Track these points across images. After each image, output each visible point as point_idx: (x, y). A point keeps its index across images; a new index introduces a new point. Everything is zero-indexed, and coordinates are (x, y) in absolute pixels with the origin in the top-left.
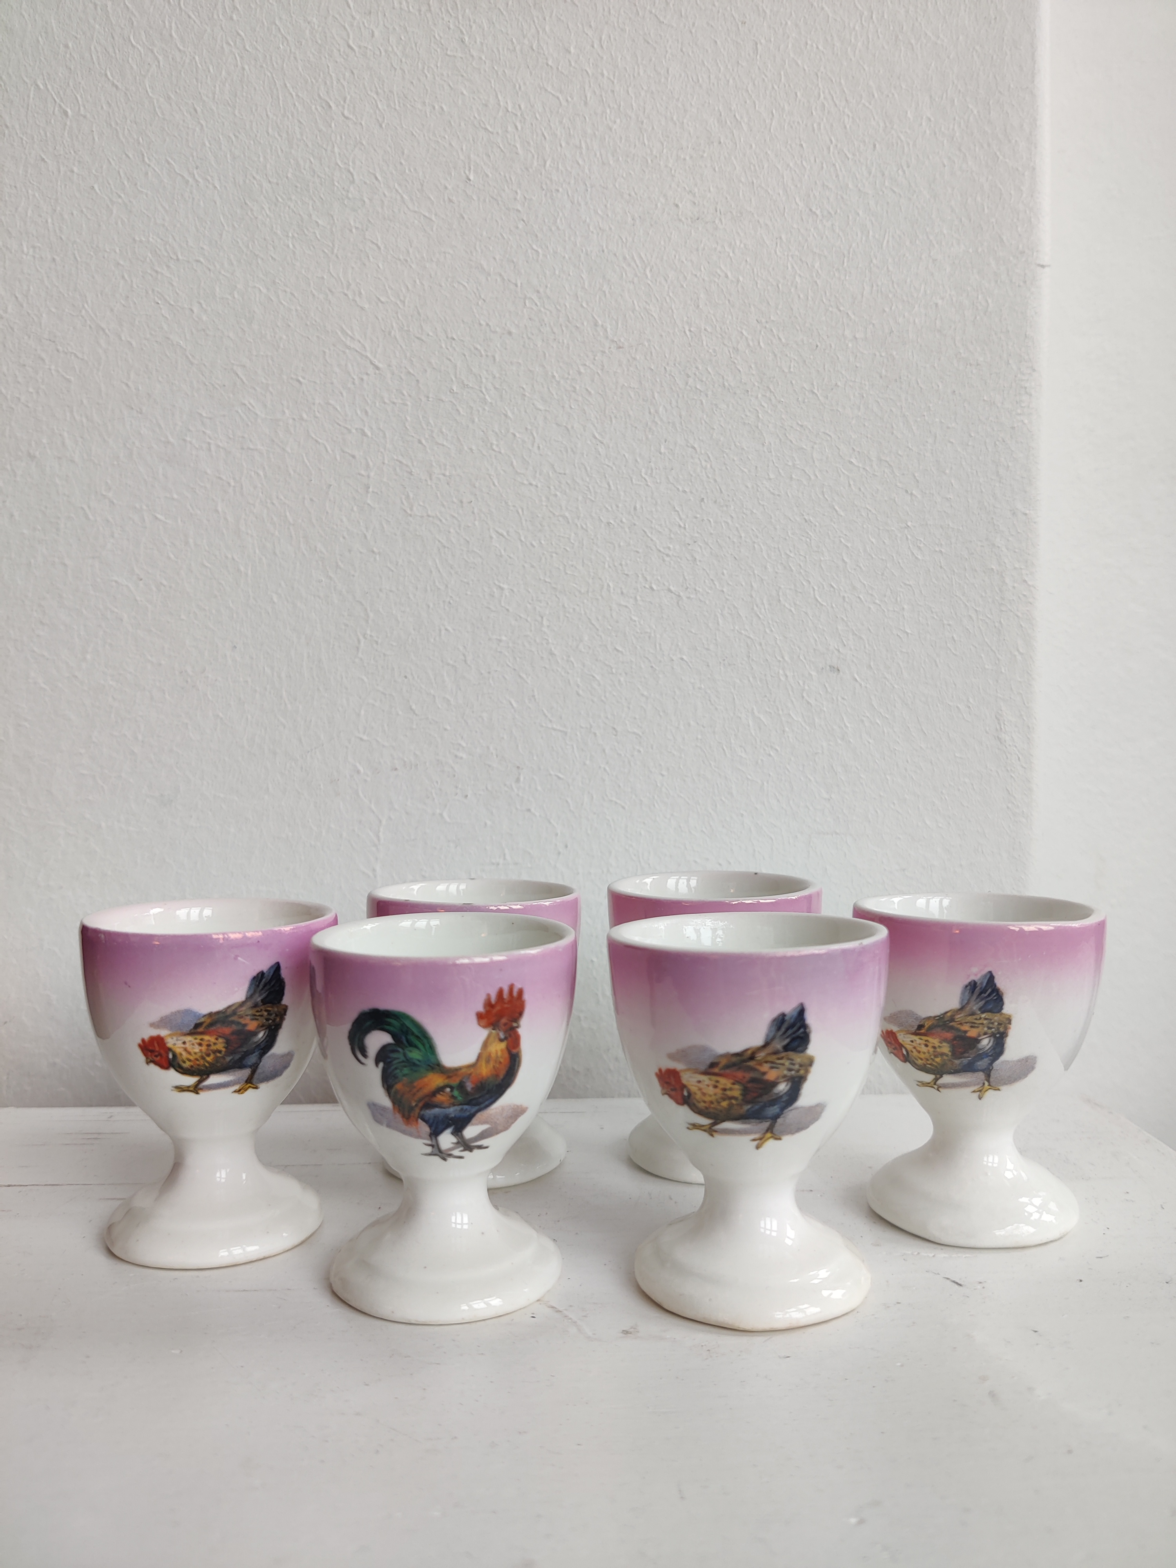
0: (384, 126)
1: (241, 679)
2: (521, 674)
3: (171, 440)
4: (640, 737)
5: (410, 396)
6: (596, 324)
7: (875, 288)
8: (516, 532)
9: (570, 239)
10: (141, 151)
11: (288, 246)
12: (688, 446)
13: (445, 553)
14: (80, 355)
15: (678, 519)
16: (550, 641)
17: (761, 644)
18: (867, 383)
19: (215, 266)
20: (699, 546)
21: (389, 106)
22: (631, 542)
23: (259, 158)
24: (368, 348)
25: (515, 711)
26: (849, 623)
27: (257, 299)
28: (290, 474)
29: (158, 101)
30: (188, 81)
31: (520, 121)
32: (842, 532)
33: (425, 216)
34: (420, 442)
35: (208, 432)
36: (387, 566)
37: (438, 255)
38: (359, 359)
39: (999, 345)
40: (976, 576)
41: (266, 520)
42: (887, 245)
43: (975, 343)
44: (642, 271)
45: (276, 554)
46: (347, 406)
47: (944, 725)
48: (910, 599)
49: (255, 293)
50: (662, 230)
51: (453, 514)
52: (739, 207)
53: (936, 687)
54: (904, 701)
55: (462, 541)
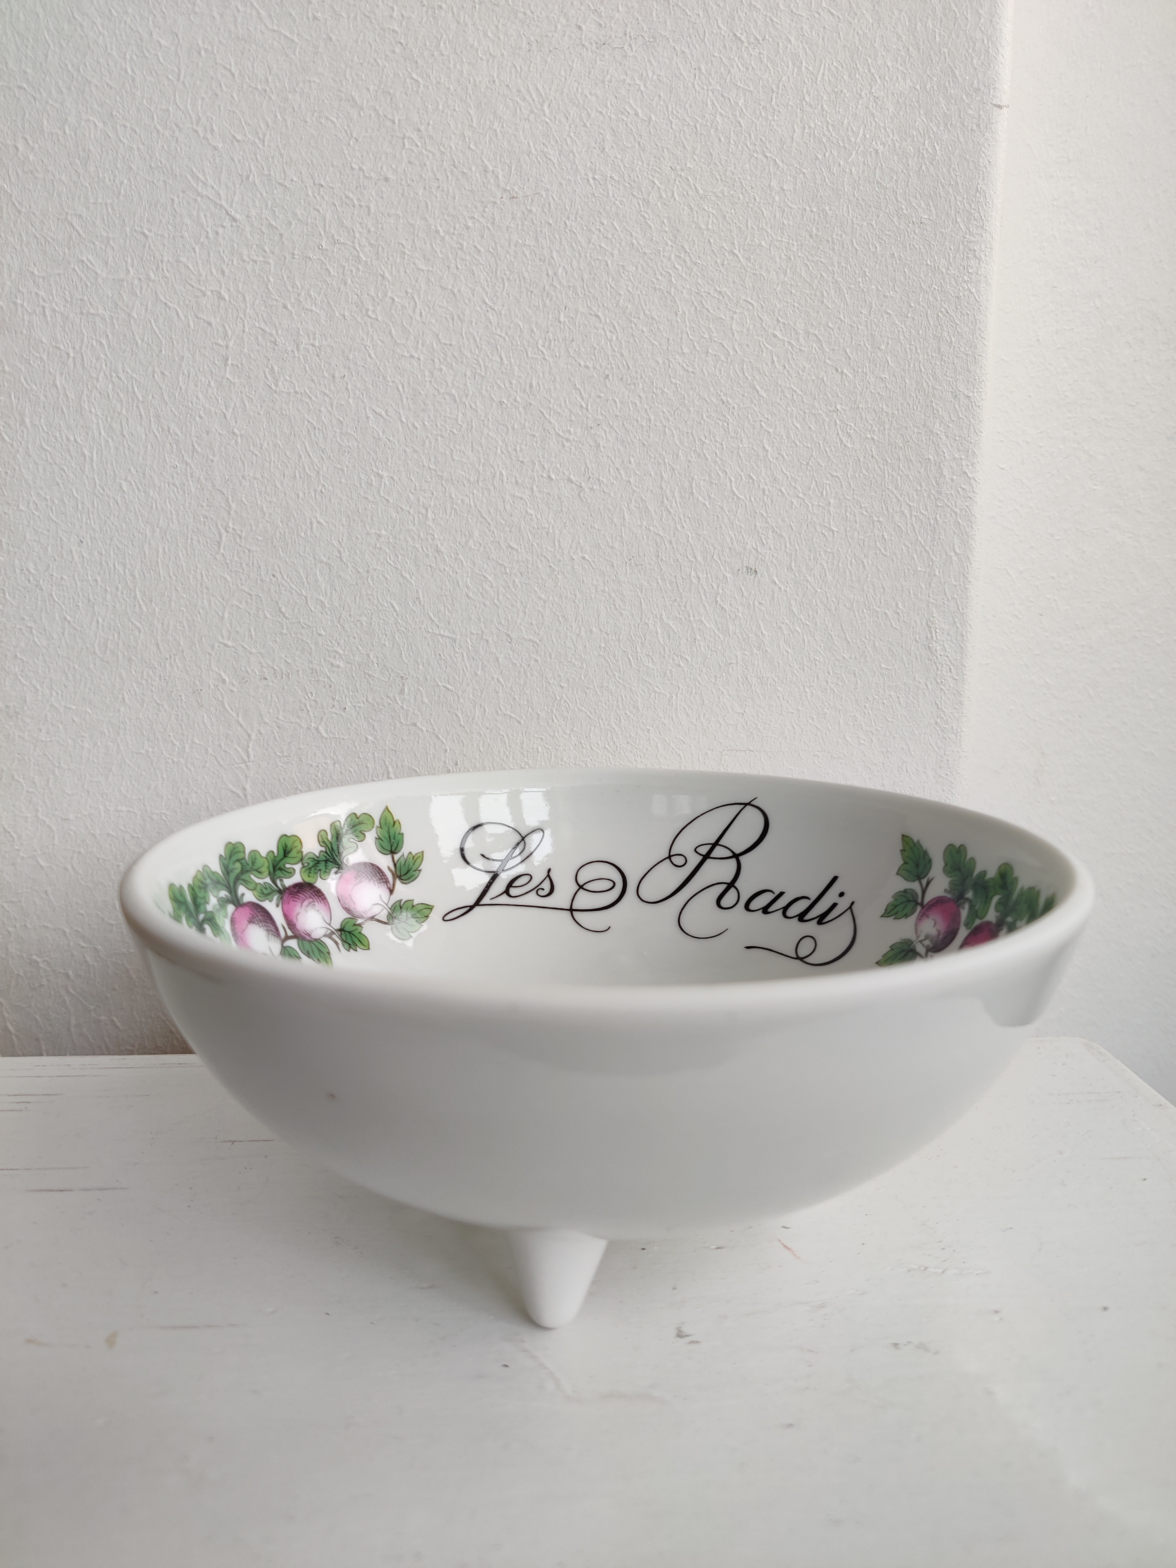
1: (90, 578)
2: (404, 573)
4: (538, 645)
5: (273, 253)
6: (486, 171)
7: (806, 130)
8: (396, 411)
9: (455, 66)
11: (126, 71)
13: (315, 435)
15: (579, 399)
16: (436, 536)
17: (671, 542)
18: (795, 244)
19: (40, 93)
20: (602, 428)
22: (527, 423)
24: (223, 196)
25: (398, 616)
26: (769, 519)
27: (92, 136)
28: (137, 344)
32: (763, 415)
33: (286, 36)
34: (285, 307)
35: (42, 293)
36: (250, 450)
37: (301, 85)
38: (213, 209)
39: (946, 200)
40: (911, 466)
41: (111, 397)
42: (823, 79)
43: (919, 197)
44: (539, 107)
45: (124, 436)
46: (200, 265)
47: (870, 633)
48: (837, 493)
49: (89, 128)
50: (563, 57)
51: (325, 391)
52: (652, 31)
53: (863, 591)
54: (826, 607)
55: (334, 421)
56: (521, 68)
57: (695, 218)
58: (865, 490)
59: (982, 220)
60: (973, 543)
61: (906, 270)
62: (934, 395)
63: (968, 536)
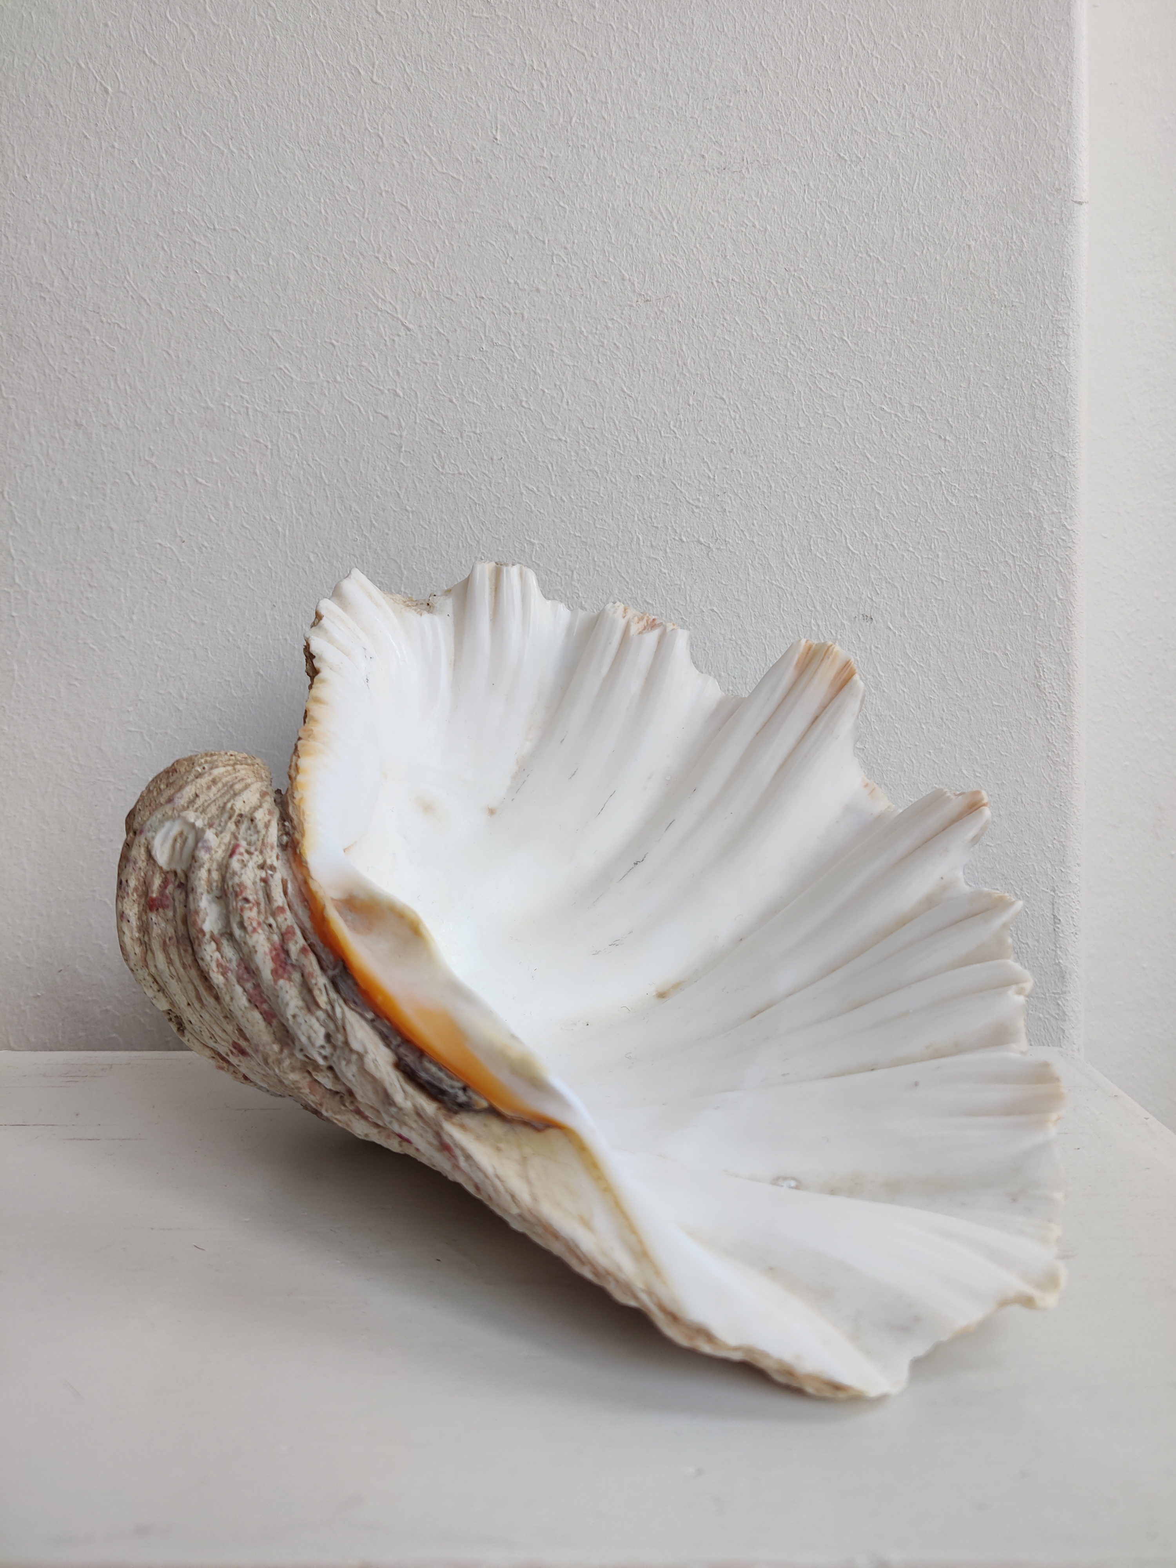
0: (412, 90)
1: (281, 637)
3: (211, 405)
5: (441, 356)
6: (623, 280)
7: (905, 232)
8: (546, 487)
9: (596, 194)
10: (178, 125)
11: (320, 212)
12: (716, 397)
13: (476, 509)
14: (123, 326)
15: (707, 471)
16: (580, 595)
17: (792, 594)
18: (898, 329)
19: (250, 233)
20: (728, 496)
21: (417, 69)
22: (661, 495)
23: (291, 125)
24: (399, 310)
26: (882, 572)
27: (291, 266)
28: (325, 436)
29: (193, 74)
30: (222, 54)
31: (546, 78)
32: (874, 479)
33: (452, 177)
34: (451, 401)
35: (246, 397)
36: (420, 524)
37: (466, 216)
38: (390, 320)
39: (1034, 285)
40: (1013, 520)
41: (302, 482)
42: (918, 187)
43: (1009, 284)
44: (669, 224)
45: (312, 515)
46: (379, 367)
47: (981, 674)
48: (944, 546)
49: (289, 259)
50: (688, 181)
51: (484, 471)
52: (766, 156)
53: (973, 635)
54: (939, 649)
55: (493, 498)
56: (653, 192)
57: (808, 312)
58: (970, 543)
59: (1069, 301)
60: (1075, 589)
61: (1000, 347)
62: (1031, 457)
63: (1069, 582)
